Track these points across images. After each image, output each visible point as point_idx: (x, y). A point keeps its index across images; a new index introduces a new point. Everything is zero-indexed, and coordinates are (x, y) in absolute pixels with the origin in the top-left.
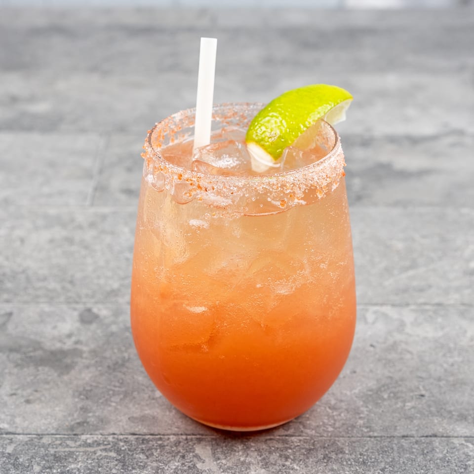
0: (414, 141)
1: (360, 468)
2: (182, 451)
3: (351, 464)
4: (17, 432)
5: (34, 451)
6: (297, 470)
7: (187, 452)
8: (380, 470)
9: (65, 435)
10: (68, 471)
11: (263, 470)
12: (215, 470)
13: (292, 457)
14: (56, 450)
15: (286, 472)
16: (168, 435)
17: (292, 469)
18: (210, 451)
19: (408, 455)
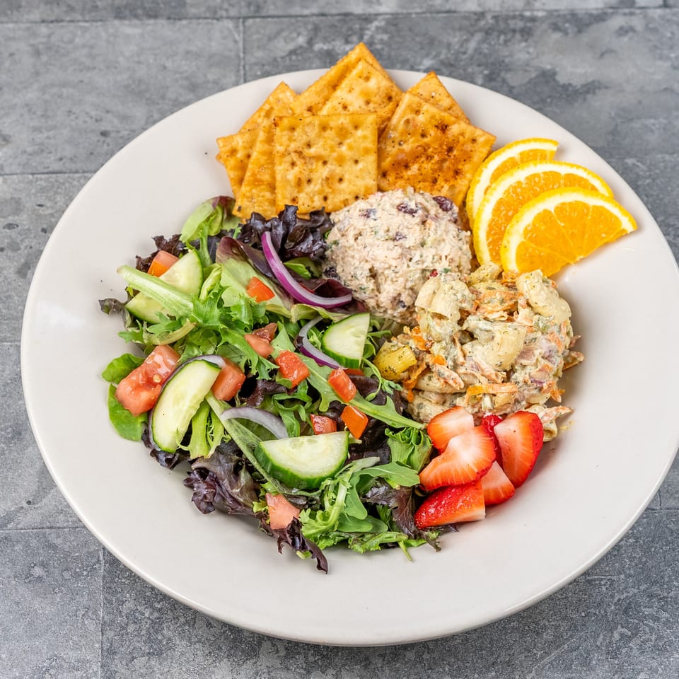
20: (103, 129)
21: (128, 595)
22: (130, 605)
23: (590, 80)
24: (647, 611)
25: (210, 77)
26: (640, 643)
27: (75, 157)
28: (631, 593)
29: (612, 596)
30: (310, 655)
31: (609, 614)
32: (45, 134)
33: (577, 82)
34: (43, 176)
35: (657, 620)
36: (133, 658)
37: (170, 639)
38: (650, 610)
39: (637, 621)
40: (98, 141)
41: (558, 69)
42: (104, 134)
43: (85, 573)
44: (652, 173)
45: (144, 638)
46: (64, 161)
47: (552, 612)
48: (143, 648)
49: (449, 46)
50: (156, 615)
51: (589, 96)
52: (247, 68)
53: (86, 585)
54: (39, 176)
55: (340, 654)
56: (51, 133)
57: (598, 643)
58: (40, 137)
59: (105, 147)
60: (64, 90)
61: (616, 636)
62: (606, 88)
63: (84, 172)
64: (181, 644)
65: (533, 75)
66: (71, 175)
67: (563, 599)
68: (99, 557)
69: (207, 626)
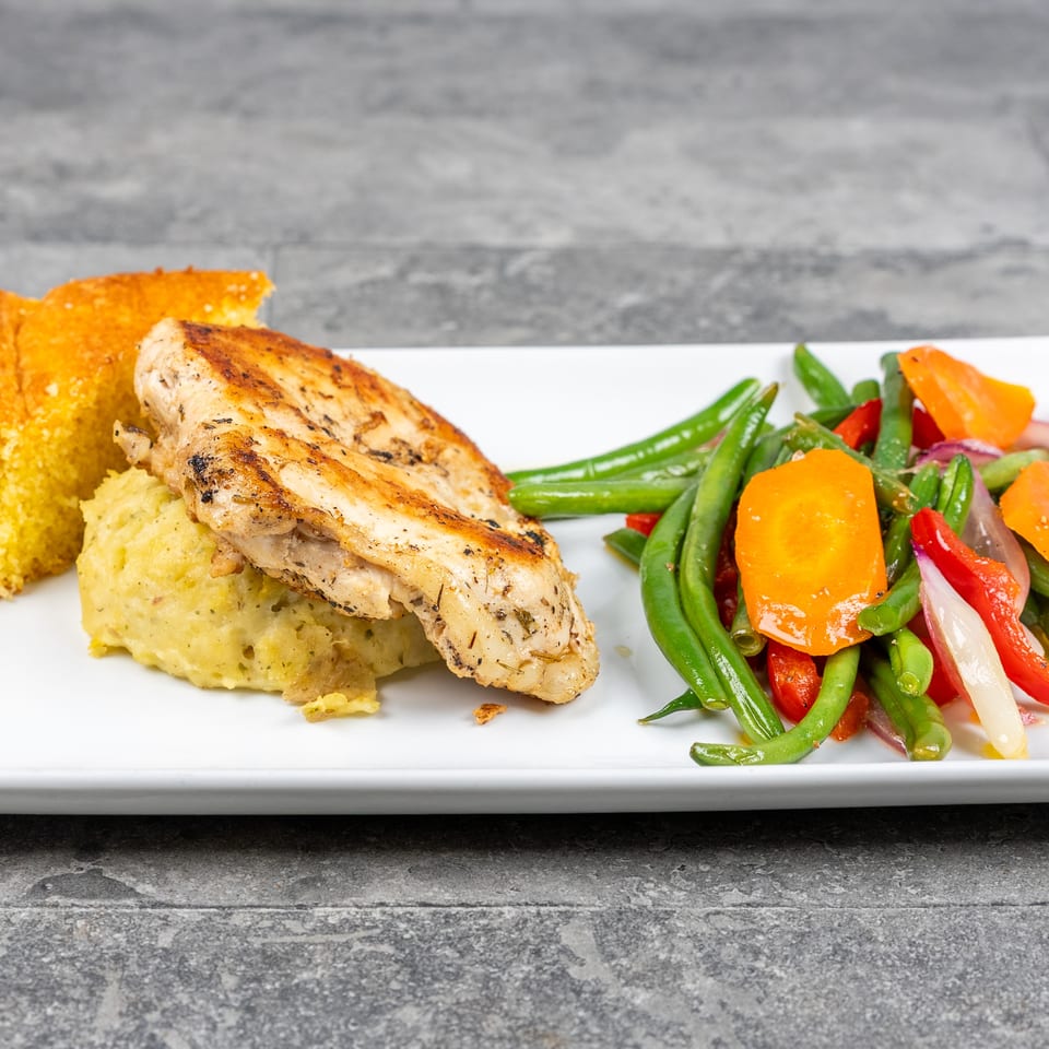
0: (927, 263)
1: (914, 974)
2: (532, 939)
3: (893, 965)
4: (176, 902)
5: (217, 943)
6: (781, 979)
7: (543, 941)
8: (956, 976)
9: (278, 907)
10: (297, 985)
11: (711, 981)
12: (610, 982)
13: (766, 951)
14: (266, 941)
15: (758, 983)
16: (497, 905)
17: (772, 977)
18: (593, 940)
19: (1009, 945)
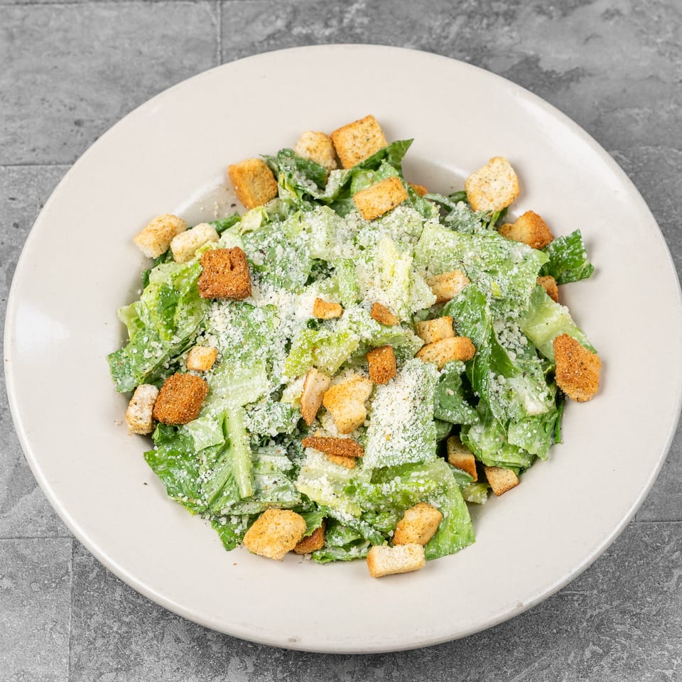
20: (77, 118)
21: (96, 609)
22: (98, 618)
23: (574, 67)
24: (619, 628)
25: (187, 63)
26: (611, 661)
27: (48, 147)
28: (603, 610)
29: (585, 612)
30: (278, 672)
31: (580, 631)
32: (19, 123)
33: (561, 69)
34: (16, 168)
35: (629, 637)
36: (101, 674)
37: (138, 654)
38: (622, 626)
39: (608, 639)
40: (72, 131)
41: (541, 56)
42: (78, 123)
43: (54, 585)
44: (635, 166)
45: (112, 653)
46: (37, 151)
47: (523, 628)
48: (111, 664)
49: (430, 29)
50: (124, 629)
51: (572, 84)
52: (224, 53)
53: (55, 598)
54: (11, 168)
55: (308, 671)
56: (24, 123)
57: (569, 662)
58: (12, 127)
59: (79, 137)
60: (38, 77)
61: (588, 654)
62: (591, 75)
63: (57, 163)
64: (149, 659)
65: (516, 61)
66: (44, 166)
67: (534, 615)
68: (68, 568)
69: (175, 641)
